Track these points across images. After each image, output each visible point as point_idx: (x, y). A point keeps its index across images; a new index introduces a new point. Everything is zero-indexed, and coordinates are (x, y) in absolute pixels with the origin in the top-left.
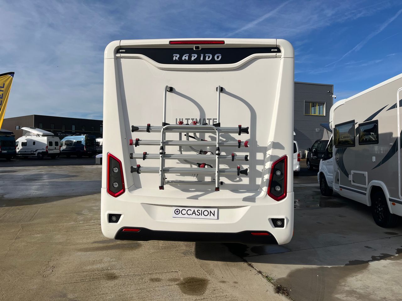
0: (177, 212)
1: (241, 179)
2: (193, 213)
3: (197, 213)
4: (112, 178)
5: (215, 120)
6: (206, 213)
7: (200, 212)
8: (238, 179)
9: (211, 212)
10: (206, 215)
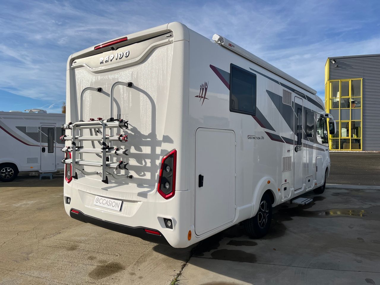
1: (145, 173)
2: (106, 203)
3: (108, 203)
5: (127, 116)
6: (114, 204)
7: (110, 202)
8: (143, 173)
9: (117, 204)
10: (113, 206)
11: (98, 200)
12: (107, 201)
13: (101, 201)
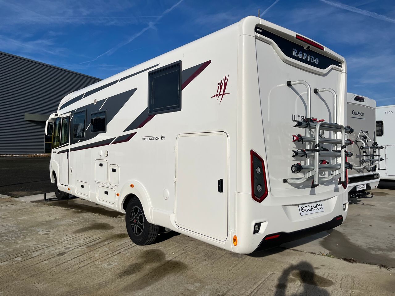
0: (303, 210)
2: (312, 209)
3: (313, 208)
4: (255, 179)
7: (314, 206)
9: (320, 205)
10: (318, 208)
11: (303, 209)
12: (311, 206)
13: (306, 209)
